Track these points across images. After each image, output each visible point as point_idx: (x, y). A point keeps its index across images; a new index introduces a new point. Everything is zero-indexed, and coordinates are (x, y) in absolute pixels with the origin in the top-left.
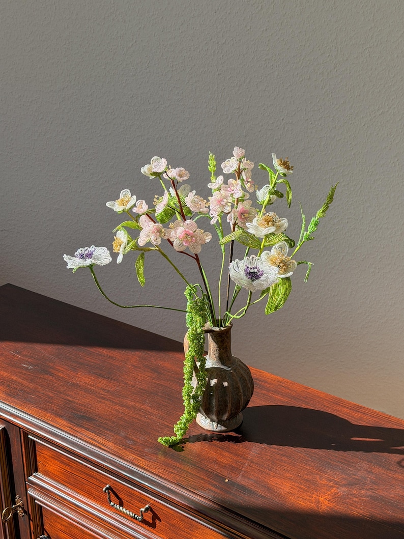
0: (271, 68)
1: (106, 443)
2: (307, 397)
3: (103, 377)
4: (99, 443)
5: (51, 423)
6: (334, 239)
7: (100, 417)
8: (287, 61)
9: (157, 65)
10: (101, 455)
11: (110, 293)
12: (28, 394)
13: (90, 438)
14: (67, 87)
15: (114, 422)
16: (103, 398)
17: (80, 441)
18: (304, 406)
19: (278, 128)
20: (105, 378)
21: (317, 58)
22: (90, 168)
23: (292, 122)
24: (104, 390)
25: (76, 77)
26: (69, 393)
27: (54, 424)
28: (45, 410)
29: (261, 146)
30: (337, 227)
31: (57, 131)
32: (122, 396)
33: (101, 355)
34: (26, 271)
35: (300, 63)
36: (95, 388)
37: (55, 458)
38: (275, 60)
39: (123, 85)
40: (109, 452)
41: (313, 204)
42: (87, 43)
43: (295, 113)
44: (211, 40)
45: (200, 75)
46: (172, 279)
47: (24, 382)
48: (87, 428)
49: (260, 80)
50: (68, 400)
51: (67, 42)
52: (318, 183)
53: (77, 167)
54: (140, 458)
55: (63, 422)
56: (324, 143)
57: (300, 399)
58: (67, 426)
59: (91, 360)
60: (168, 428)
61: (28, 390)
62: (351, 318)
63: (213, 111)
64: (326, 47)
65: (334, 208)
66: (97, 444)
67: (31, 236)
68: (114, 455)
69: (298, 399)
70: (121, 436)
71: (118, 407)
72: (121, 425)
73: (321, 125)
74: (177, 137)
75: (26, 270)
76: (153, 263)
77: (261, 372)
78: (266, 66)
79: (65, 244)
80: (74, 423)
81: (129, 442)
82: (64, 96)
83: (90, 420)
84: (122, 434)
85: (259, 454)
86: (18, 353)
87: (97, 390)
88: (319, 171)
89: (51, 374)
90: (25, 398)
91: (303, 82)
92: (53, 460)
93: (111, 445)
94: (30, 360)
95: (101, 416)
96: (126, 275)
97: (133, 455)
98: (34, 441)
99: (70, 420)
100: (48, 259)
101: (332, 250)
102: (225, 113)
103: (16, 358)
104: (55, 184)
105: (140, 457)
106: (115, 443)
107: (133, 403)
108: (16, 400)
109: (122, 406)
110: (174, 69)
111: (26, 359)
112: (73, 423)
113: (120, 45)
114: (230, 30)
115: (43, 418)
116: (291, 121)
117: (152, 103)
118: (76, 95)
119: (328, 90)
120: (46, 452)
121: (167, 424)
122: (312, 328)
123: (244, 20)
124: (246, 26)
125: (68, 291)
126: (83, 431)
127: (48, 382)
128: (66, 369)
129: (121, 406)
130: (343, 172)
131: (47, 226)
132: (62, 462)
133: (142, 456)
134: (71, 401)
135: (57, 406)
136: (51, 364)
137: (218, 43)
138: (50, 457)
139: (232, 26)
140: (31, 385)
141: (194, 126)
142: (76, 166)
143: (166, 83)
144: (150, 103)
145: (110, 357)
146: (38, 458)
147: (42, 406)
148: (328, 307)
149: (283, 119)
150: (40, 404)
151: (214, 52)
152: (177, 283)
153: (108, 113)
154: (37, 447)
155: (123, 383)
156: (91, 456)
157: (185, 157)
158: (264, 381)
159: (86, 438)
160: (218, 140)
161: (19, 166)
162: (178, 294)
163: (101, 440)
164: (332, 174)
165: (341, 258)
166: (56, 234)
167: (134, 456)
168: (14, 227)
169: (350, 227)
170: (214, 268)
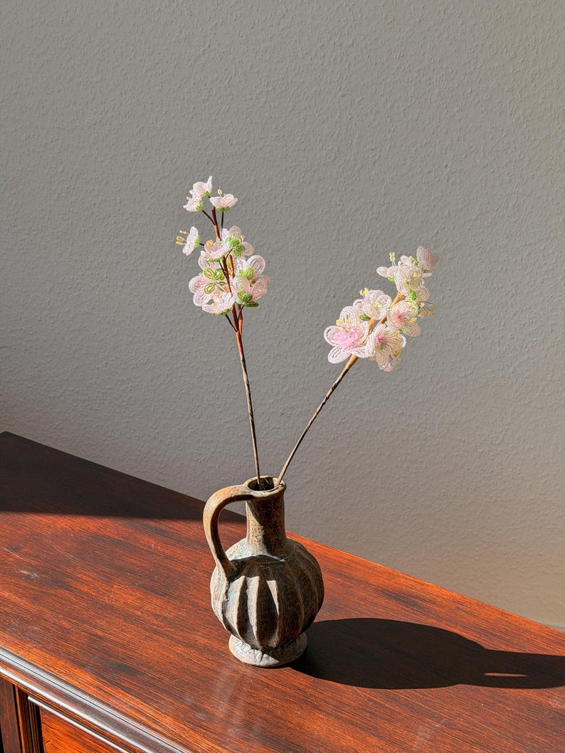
0: (428, 82)
1: (160, 718)
2: (507, 630)
3: (156, 593)
4: (148, 717)
5: (65, 678)
6: (528, 358)
7: (150, 668)
8: (455, 72)
9: (243, 83)
10: (151, 741)
11: (169, 445)
12: (28, 623)
13: (131, 707)
14: (101, 121)
15: (173, 677)
16: (156, 632)
17: (115, 713)
18: (503, 648)
19: (438, 179)
20: (159, 594)
21: (504, 65)
22: (138, 249)
23: (462, 170)
24: (157, 616)
25: (115, 105)
26: (98, 621)
27: (70, 680)
28: (56, 653)
29: (410, 209)
30: (535, 339)
31: (87, 190)
32: (189, 629)
33: (152, 553)
34: (38, 411)
35: (476, 74)
36: (142, 613)
37: (74, 737)
38: (434, 70)
39: (190, 116)
40: (165, 735)
41: (495, 302)
42: (133, 50)
43: (467, 156)
44: (331, 39)
45: (312, 97)
46: (267, 424)
47: (23, 602)
48: (128, 688)
49: (409, 104)
50: (97, 635)
51: (101, 50)
52: (502, 269)
53: (117, 247)
54: (219, 748)
55: (87, 677)
56: (513, 203)
57: (495, 635)
58: (91, 685)
59: (134, 562)
60: (268, 688)
61: (28, 616)
62: (557, 485)
63: (334, 154)
64: (519, 47)
65: (530, 308)
66: (144, 719)
67: (47, 356)
68: (173, 740)
69: (491, 634)
70: (185, 705)
71: (180, 649)
72: (187, 684)
73: (509, 173)
74: (275, 198)
75: (38, 409)
76: (236, 396)
77: (423, 585)
78: (420, 81)
79: (98, 369)
80: (105, 679)
81: (200, 716)
82: (96, 135)
83: (132, 672)
84: (189, 700)
85: (431, 741)
86: (16, 550)
87: (146, 616)
88: (505, 250)
89: (69, 588)
90: (23, 632)
91: (480, 105)
92: (70, 740)
93: (168, 721)
94: (33, 562)
95: (151, 665)
96: (193, 417)
97: (207, 742)
98: (37, 707)
99: (99, 672)
100: (72, 391)
101: (525, 376)
102: (352, 158)
103: (11, 559)
104: (83, 275)
105: (219, 745)
106: (176, 718)
107: (206, 641)
108: (6, 636)
109: (188, 646)
110: (270, 88)
111: (28, 560)
112: (103, 678)
113: (184, 51)
114: (360, 24)
115: (52, 669)
116: (459, 169)
117: (236, 144)
118: (116, 133)
119: (522, 118)
120: (58, 727)
121: (265, 680)
122: (492, 501)
123: (383, 6)
124: (386, 17)
125: (104, 441)
126: (120, 695)
127: (64, 602)
128: (94, 579)
129: (186, 647)
130: (544, 249)
131: (72, 339)
132: (84, 744)
133: (224, 743)
134: (100, 637)
135: (77, 646)
136: (68, 570)
137: (341, 45)
138: (64, 734)
139: (364, 17)
140: (34, 608)
141: (301, 181)
142: (115, 245)
143: (257, 112)
144: (232, 144)
145: (167, 557)
146: (44, 735)
147: (51, 646)
148: (519, 468)
149: (446, 166)
150: (48, 643)
151: (335, 59)
152: (275, 428)
153: (165, 160)
154: (43, 717)
155: (189, 604)
156: (135, 740)
157: (288, 229)
158: (431, 601)
159: (125, 708)
160: (340, 200)
161: (26, 248)
162: (275, 446)
163: (151, 712)
164: (527, 253)
165: (541, 389)
166: (84, 352)
167: (209, 743)
168: (19, 341)
169: (556, 338)
170: (334, 406)
